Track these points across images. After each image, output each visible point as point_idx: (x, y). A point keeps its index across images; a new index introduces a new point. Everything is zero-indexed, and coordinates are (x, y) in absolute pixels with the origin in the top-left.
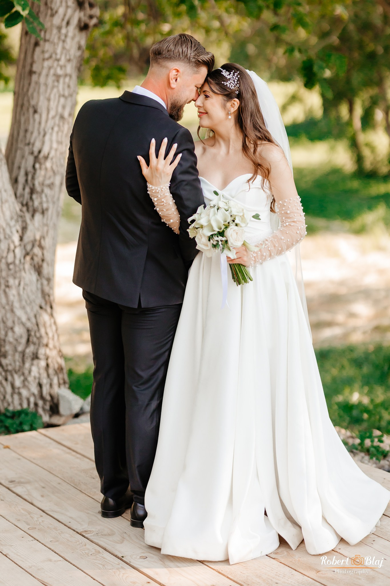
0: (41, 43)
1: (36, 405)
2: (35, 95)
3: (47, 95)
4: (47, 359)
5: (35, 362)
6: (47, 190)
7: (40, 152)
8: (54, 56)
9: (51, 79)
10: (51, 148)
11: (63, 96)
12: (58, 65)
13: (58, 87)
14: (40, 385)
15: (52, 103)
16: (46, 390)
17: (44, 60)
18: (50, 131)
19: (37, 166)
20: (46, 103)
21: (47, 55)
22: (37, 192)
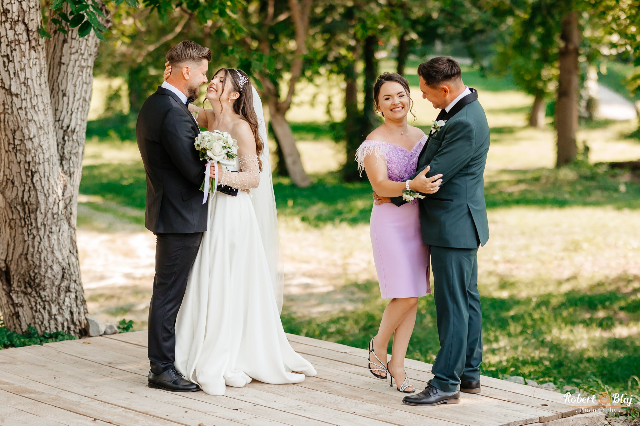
0: (69, 40)
1: (69, 328)
2: (64, 81)
3: (73, 82)
4: (76, 292)
5: (68, 294)
6: (73, 158)
7: (68, 127)
8: (79, 51)
9: (77, 69)
10: (77, 124)
11: (86, 83)
12: (82, 58)
13: (82, 76)
14: (72, 313)
15: (77, 88)
16: (76, 316)
17: (71, 54)
18: (76, 110)
19: (66, 138)
20: (73, 88)
21: (73, 50)
22: (66, 159)
